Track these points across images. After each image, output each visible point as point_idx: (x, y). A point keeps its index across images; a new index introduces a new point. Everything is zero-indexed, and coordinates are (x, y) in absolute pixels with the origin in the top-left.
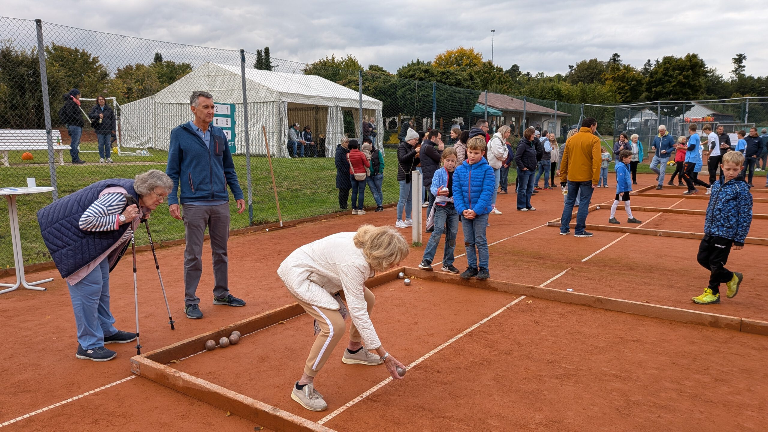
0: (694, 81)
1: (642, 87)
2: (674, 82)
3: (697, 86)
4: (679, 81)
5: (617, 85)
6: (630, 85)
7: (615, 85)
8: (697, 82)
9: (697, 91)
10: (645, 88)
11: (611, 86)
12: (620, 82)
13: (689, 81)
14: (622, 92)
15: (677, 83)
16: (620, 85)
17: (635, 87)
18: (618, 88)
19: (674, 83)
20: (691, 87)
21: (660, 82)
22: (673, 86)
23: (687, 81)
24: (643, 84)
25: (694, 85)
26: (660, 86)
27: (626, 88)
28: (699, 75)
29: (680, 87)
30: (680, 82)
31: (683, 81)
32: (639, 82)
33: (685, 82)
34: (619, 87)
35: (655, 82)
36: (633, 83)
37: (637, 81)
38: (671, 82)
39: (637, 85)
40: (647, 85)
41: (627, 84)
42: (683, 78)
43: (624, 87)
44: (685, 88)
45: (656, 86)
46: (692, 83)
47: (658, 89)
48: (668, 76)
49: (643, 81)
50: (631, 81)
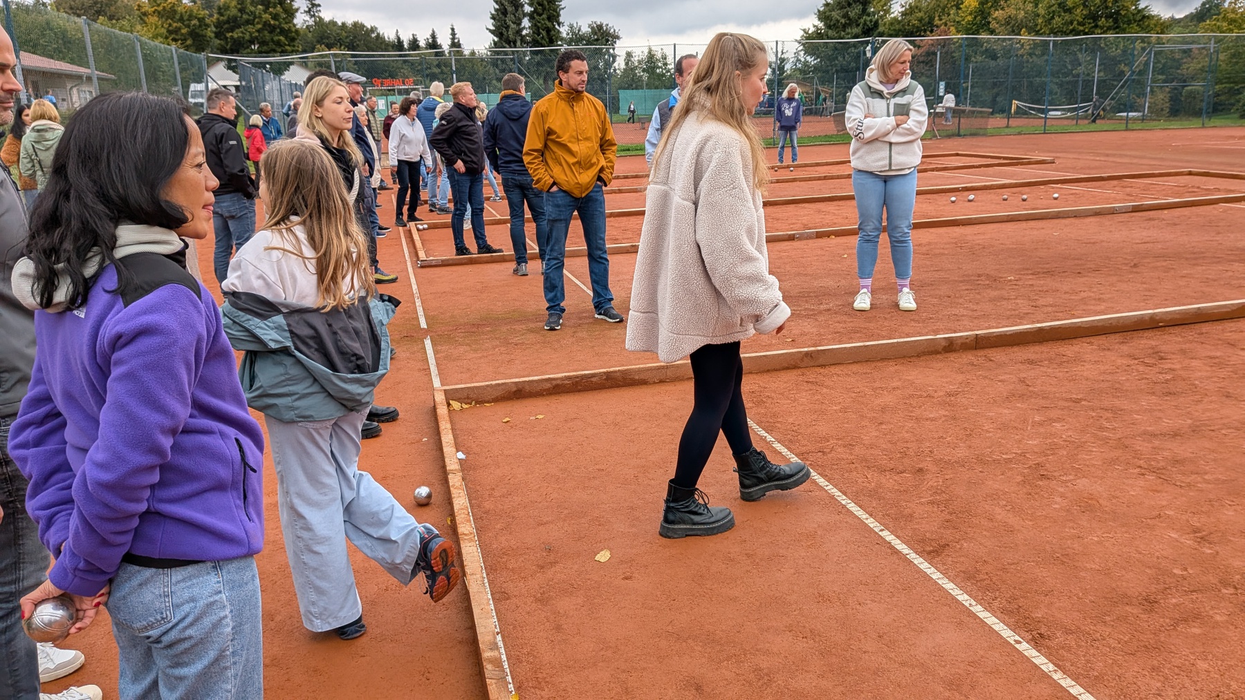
0: (286, 23)
1: (207, 29)
2: (258, 23)
3: (292, 32)
4: (265, 22)
5: (167, 25)
6: (188, 26)
7: (162, 26)
9: (293, 39)
10: (212, 31)
12: (170, 21)
13: (280, 23)
14: (177, 37)
15: (264, 26)
16: (170, 25)
17: (197, 31)
18: (170, 32)
19: (259, 26)
20: (283, 32)
21: (234, 23)
22: (258, 31)
24: (208, 26)
26: (238, 30)
27: (183, 30)
29: (268, 32)
30: (266, 24)
31: (272, 22)
32: (203, 22)
33: (275, 24)
34: (171, 28)
35: (228, 22)
36: (193, 22)
37: (198, 20)
38: (253, 24)
39: (200, 26)
40: (216, 27)
41: (183, 24)
42: (272, 18)
43: (180, 29)
44: (276, 35)
45: (232, 30)
46: (286, 27)
47: (235, 35)
48: (247, 13)
49: (208, 20)
50: (189, 20)
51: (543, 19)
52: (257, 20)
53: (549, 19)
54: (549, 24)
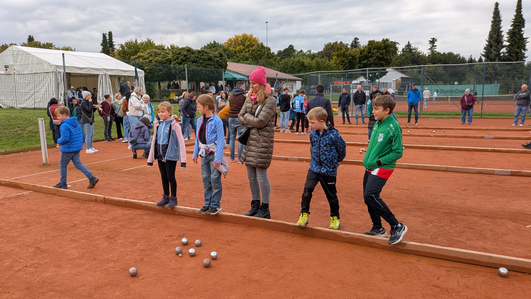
0: (386, 56)
1: (356, 60)
2: (374, 57)
3: (389, 60)
5: (340, 59)
6: (348, 59)
7: (338, 60)
8: (388, 57)
11: (336, 60)
12: (342, 58)
14: (343, 64)
15: (377, 57)
17: (351, 61)
18: (341, 62)
19: (374, 58)
21: (366, 57)
22: (374, 60)
23: (382, 56)
24: (357, 59)
25: (387, 59)
26: (366, 60)
27: (346, 61)
28: (390, 52)
29: (378, 60)
30: (378, 57)
32: (354, 58)
33: (381, 57)
35: (363, 57)
36: (350, 58)
37: (352, 57)
38: (373, 57)
40: (359, 59)
42: (380, 55)
43: (344, 60)
44: (382, 61)
45: (364, 60)
46: (386, 58)
47: (364, 62)
48: (371, 53)
49: (356, 56)
50: (349, 57)
51: (514, 48)
52: (374, 56)
53: (518, 48)
54: (518, 50)
